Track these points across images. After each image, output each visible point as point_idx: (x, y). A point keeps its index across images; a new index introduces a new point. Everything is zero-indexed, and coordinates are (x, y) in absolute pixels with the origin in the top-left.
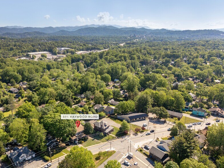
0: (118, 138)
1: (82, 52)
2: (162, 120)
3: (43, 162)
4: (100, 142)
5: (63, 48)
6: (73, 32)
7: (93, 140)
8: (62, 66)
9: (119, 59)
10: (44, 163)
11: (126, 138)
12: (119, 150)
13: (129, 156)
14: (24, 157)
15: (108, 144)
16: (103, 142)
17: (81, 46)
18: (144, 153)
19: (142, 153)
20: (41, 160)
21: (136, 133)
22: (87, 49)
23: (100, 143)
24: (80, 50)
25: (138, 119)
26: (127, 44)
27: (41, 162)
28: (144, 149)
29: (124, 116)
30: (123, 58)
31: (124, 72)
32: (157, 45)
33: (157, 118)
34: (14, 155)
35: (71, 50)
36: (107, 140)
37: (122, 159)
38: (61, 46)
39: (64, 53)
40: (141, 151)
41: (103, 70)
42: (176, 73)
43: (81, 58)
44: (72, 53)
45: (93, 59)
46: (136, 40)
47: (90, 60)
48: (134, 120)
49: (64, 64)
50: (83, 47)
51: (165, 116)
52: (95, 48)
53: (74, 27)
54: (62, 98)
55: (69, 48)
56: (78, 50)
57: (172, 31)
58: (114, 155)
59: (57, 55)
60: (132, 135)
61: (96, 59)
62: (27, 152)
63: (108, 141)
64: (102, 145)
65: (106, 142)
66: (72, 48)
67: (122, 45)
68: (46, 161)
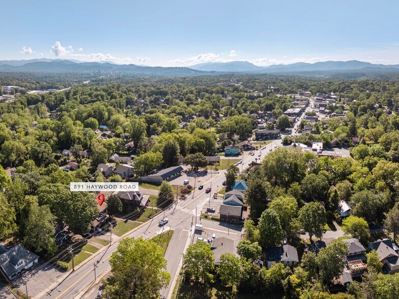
0: (163, 210)
1: (34, 91)
2: (201, 170)
3: (59, 273)
4: (138, 222)
5: (9, 87)
6: (18, 67)
7: (126, 222)
8: (16, 109)
9: (95, 99)
10: (61, 273)
11: (174, 207)
12: (177, 227)
13: (196, 230)
14: (21, 265)
15: (153, 223)
16: (144, 221)
17: (33, 83)
18: (212, 219)
19: (209, 220)
20: (54, 269)
21: (183, 196)
22: (42, 88)
23: (140, 224)
24: (33, 89)
25: (172, 176)
26: (93, 81)
27: (53, 272)
28: (209, 214)
29: (151, 175)
30: (100, 98)
31: (112, 114)
32: (132, 82)
33: (192, 169)
34: (4, 261)
35: (20, 88)
36: (149, 217)
37: (189, 238)
38: (6, 83)
39: (12, 93)
40: (206, 217)
41: (82, 113)
42: (178, 111)
43: (41, 99)
44: (23, 93)
45: (57, 100)
46: (102, 77)
47: (54, 102)
48: (168, 178)
49: (17, 106)
50: (36, 85)
51: (204, 165)
52: (52, 86)
53: (20, 61)
54: (38, 156)
55: (17, 86)
56: (29, 89)
57: (142, 67)
58: (174, 236)
59: (2, 95)
60: (179, 201)
61: (62, 100)
62: (25, 255)
63: (151, 218)
64: (146, 227)
65: (149, 221)
66: (22, 87)
67: (87, 82)
68: (64, 270)
